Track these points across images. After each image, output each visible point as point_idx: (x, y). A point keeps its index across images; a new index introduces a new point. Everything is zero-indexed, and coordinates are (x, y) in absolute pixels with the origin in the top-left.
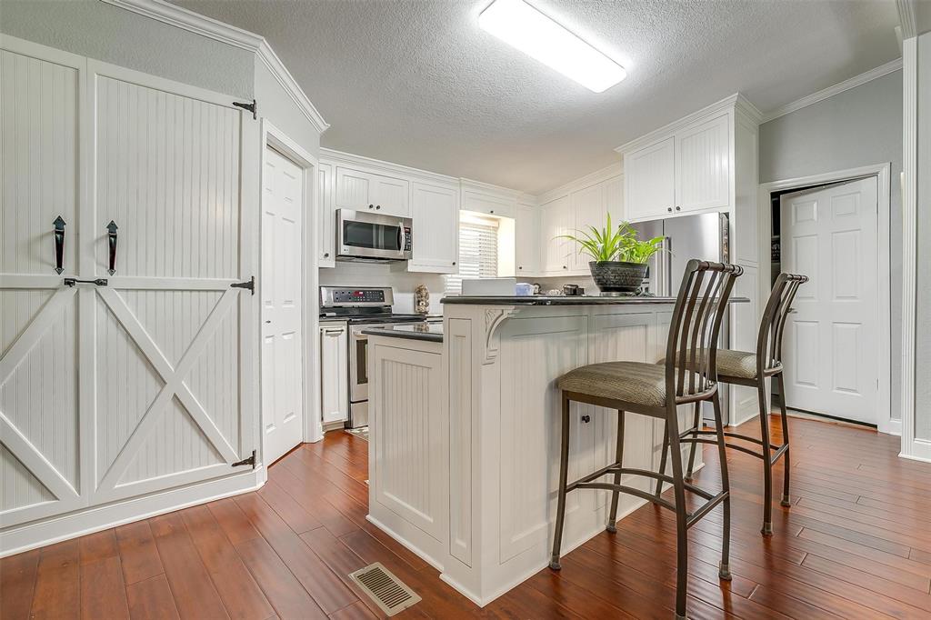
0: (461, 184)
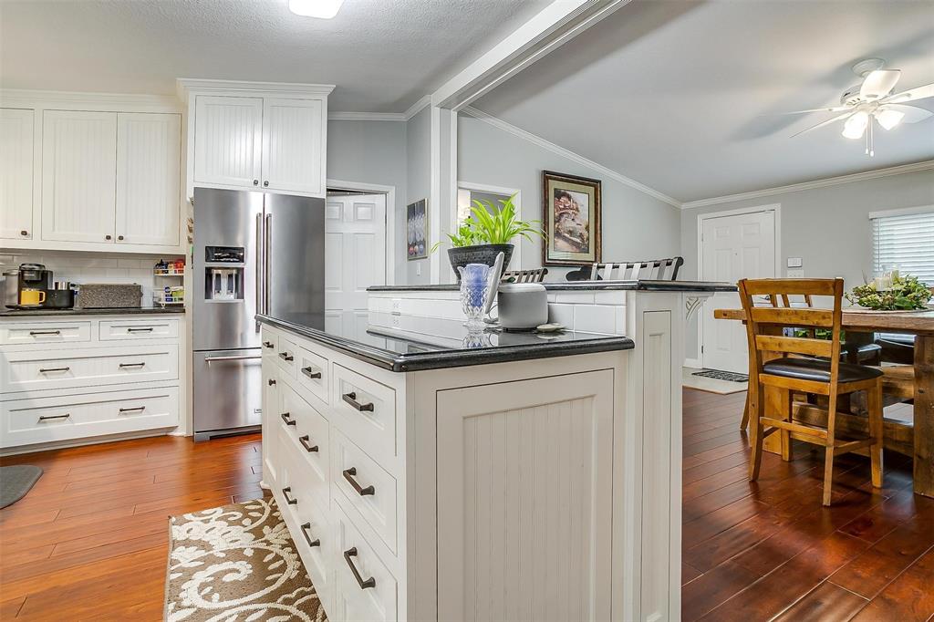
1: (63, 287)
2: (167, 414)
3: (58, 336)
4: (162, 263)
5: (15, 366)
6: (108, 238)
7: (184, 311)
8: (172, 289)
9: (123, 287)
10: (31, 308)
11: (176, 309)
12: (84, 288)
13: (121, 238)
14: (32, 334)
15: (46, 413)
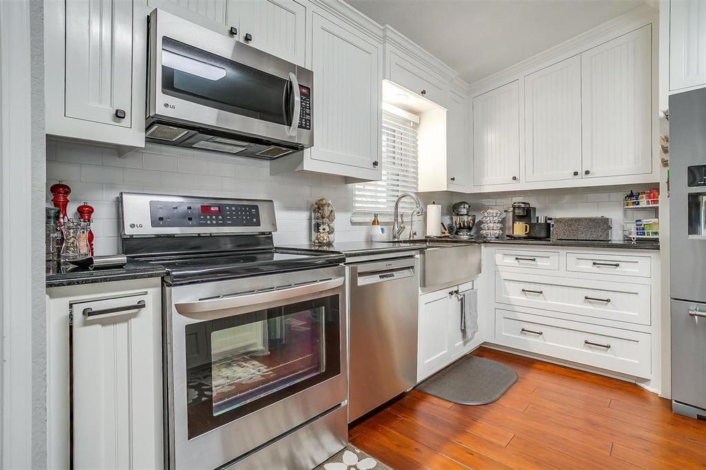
0: (385, 36)
1: (542, 221)
2: (637, 362)
3: (534, 263)
4: (632, 194)
5: (507, 283)
6: (576, 174)
7: (658, 248)
8: (644, 222)
9: (591, 220)
10: (520, 238)
11: (648, 244)
12: (558, 221)
13: (587, 173)
14: (517, 259)
15: (527, 327)
